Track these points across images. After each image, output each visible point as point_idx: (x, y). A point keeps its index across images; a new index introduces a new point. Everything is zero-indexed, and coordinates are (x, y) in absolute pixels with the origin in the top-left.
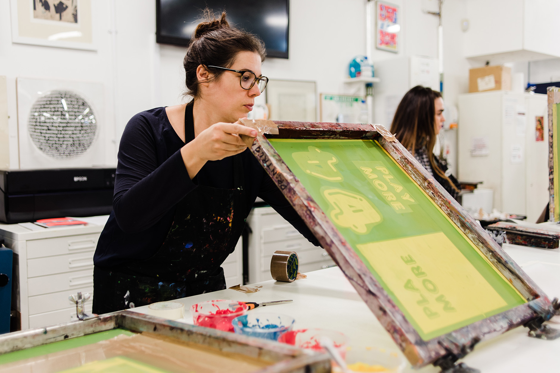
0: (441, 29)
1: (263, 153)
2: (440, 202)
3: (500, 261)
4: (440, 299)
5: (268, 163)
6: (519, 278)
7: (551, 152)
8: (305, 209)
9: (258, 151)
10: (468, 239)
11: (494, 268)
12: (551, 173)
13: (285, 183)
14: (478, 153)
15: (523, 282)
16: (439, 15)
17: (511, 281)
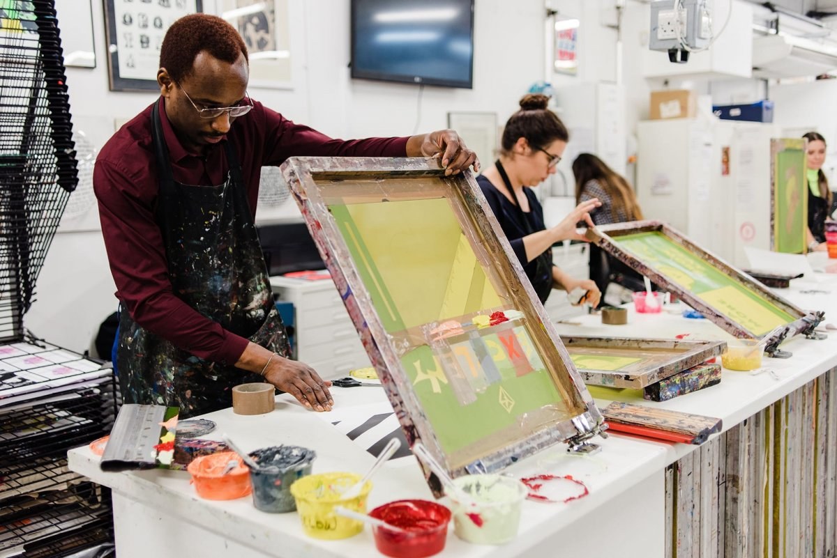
0: (620, 45)
1: (613, 247)
2: (720, 267)
3: (774, 299)
4: (750, 321)
5: (619, 253)
6: (789, 306)
7: (772, 199)
8: (657, 276)
9: (609, 246)
10: (748, 288)
11: (771, 304)
12: (772, 219)
13: (636, 263)
14: (660, 190)
15: (792, 308)
16: (617, 28)
17: (784, 310)
